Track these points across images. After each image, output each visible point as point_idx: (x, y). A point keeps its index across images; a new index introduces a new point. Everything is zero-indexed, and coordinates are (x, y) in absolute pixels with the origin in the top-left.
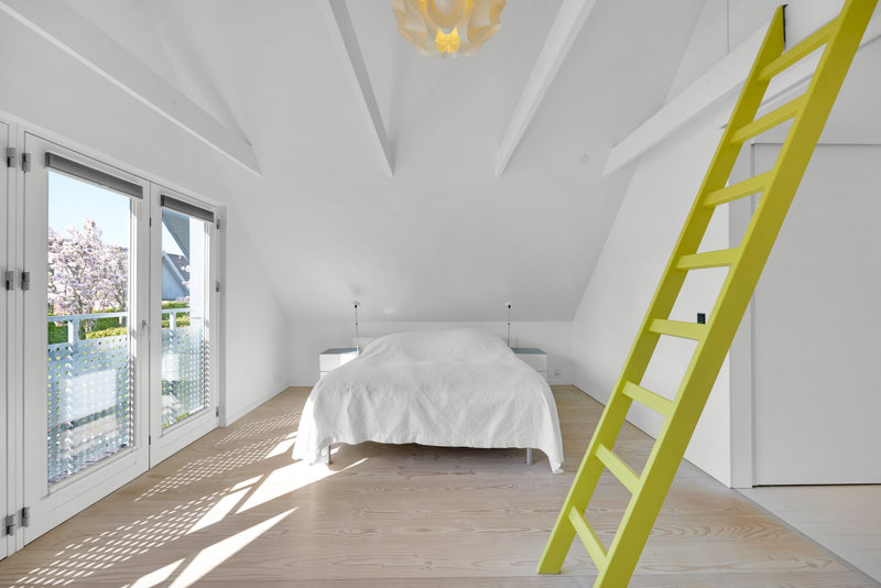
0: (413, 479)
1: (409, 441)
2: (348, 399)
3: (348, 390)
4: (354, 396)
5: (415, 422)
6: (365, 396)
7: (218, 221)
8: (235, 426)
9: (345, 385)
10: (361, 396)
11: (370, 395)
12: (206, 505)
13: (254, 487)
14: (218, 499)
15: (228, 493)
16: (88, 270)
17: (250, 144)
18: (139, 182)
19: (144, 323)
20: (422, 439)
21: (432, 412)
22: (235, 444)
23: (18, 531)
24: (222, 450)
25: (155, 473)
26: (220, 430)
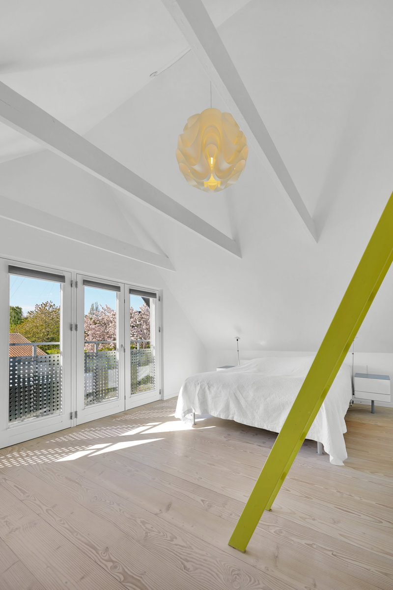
0: (230, 441)
1: (230, 418)
2: (198, 388)
3: (198, 384)
4: (201, 387)
5: (233, 407)
6: (207, 388)
7: (159, 297)
8: (167, 401)
9: (197, 381)
10: (205, 388)
11: (209, 388)
12: (133, 428)
13: (155, 426)
14: (139, 426)
15: (144, 426)
16: (145, 326)
17: (168, 257)
18: (119, 285)
19: (122, 345)
20: (237, 419)
21: (243, 402)
22: (162, 408)
23: (74, 419)
24: (155, 409)
25: (125, 413)
26: (161, 401)
